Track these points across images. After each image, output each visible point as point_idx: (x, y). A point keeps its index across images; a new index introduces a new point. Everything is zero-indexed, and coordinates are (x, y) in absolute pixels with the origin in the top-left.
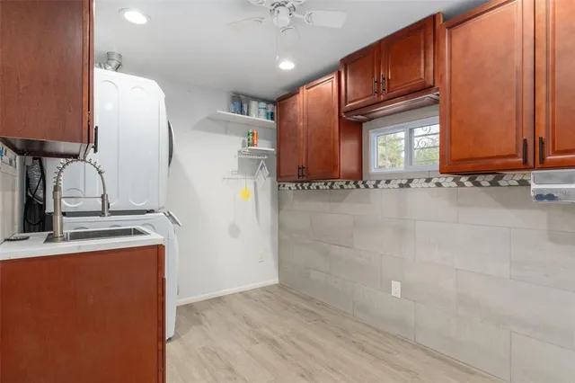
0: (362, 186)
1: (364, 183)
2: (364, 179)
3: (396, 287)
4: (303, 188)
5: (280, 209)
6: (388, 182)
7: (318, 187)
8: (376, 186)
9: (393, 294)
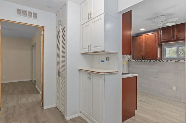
0: (162, 61)
1: (162, 60)
2: (162, 59)
3: (174, 88)
4: (139, 61)
5: (129, 67)
6: (171, 60)
7: (144, 61)
8: (167, 61)
9: (173, 90)
